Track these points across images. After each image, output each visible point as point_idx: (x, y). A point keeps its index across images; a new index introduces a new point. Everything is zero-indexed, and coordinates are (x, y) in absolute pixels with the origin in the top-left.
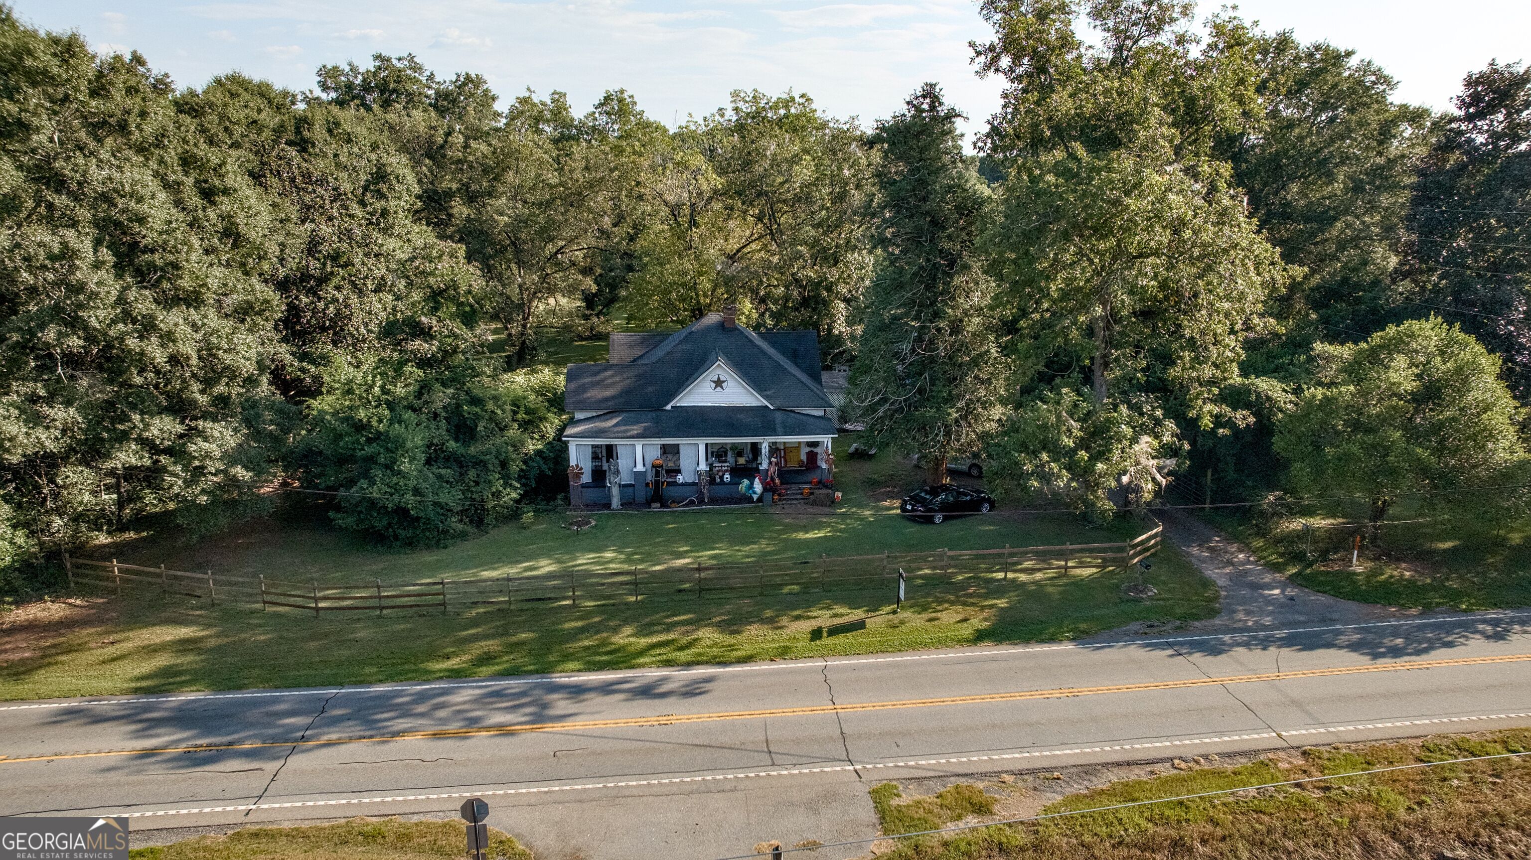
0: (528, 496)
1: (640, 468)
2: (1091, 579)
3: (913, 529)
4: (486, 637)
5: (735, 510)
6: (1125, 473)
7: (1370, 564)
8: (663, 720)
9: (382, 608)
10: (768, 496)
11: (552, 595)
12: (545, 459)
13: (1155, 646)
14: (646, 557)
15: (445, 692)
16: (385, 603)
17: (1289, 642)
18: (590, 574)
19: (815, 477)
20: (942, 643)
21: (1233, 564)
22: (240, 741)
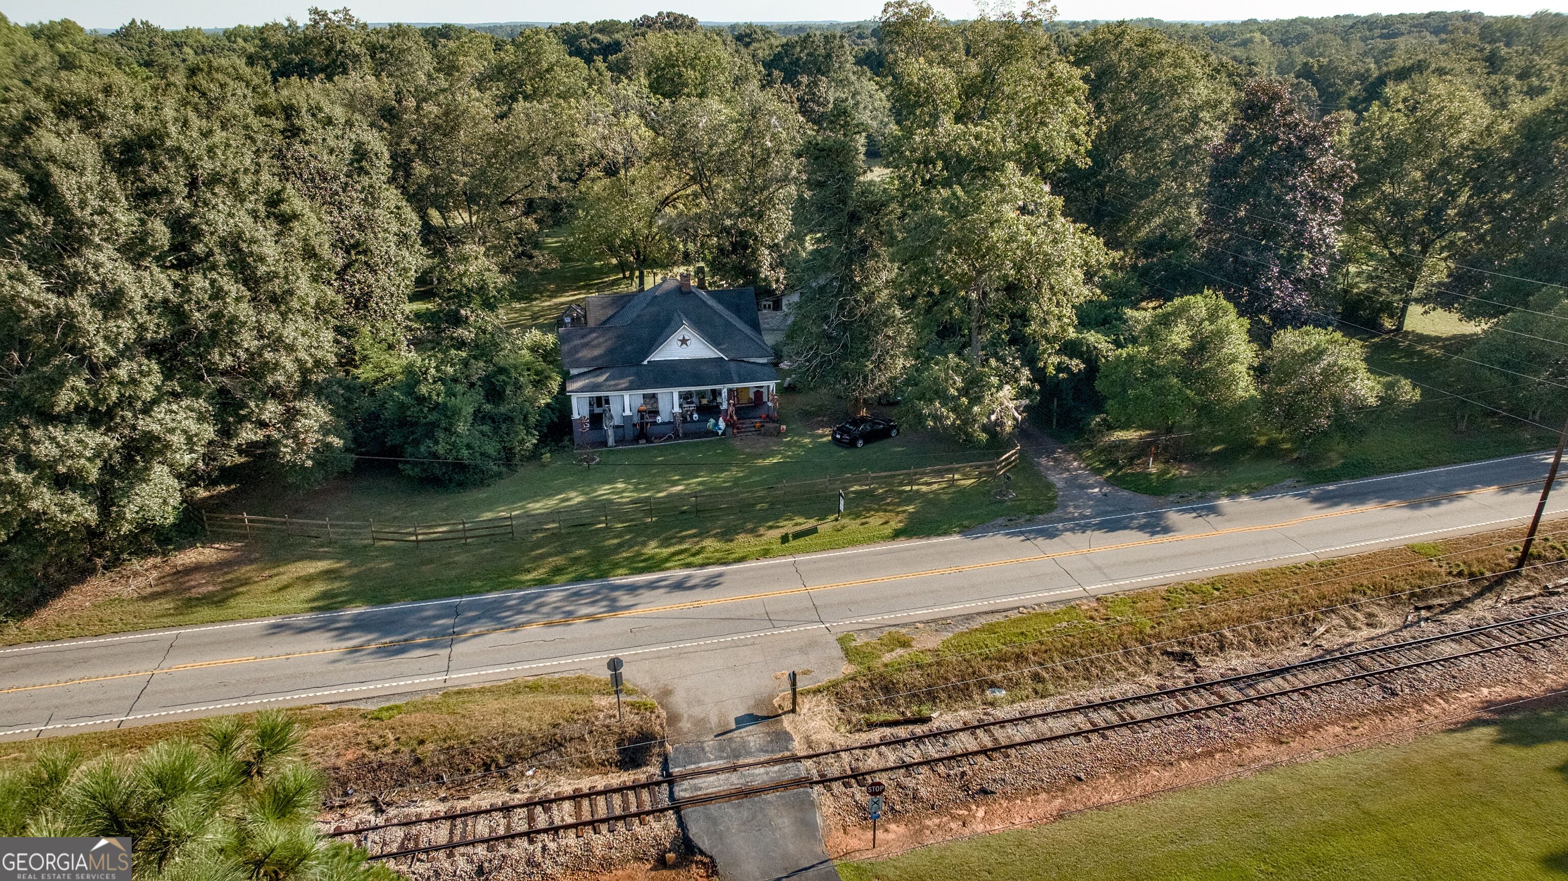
0: (543, 440)
1: (628, 413)
2: (972, 487)
3: (843, 453)
4: (550, 555)
5: (704, 443)
6: (993, 412)
7: (1162, 466)
8: (696, 605)
9: (466, 538)
10: (730, 430)
11: (588, 521)
12: (553, 410)
13: (1013, 534)
14: (650, 486)
15: (539, 596)
16: (468, 534)
17: (1100, 527)
18: (610, 502)
19: (762, 412)
20: (871, 540)
21: (1068, 470)
22: (413, 639)
